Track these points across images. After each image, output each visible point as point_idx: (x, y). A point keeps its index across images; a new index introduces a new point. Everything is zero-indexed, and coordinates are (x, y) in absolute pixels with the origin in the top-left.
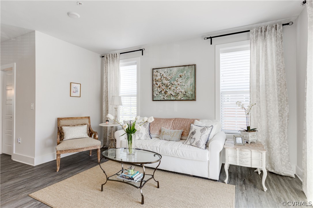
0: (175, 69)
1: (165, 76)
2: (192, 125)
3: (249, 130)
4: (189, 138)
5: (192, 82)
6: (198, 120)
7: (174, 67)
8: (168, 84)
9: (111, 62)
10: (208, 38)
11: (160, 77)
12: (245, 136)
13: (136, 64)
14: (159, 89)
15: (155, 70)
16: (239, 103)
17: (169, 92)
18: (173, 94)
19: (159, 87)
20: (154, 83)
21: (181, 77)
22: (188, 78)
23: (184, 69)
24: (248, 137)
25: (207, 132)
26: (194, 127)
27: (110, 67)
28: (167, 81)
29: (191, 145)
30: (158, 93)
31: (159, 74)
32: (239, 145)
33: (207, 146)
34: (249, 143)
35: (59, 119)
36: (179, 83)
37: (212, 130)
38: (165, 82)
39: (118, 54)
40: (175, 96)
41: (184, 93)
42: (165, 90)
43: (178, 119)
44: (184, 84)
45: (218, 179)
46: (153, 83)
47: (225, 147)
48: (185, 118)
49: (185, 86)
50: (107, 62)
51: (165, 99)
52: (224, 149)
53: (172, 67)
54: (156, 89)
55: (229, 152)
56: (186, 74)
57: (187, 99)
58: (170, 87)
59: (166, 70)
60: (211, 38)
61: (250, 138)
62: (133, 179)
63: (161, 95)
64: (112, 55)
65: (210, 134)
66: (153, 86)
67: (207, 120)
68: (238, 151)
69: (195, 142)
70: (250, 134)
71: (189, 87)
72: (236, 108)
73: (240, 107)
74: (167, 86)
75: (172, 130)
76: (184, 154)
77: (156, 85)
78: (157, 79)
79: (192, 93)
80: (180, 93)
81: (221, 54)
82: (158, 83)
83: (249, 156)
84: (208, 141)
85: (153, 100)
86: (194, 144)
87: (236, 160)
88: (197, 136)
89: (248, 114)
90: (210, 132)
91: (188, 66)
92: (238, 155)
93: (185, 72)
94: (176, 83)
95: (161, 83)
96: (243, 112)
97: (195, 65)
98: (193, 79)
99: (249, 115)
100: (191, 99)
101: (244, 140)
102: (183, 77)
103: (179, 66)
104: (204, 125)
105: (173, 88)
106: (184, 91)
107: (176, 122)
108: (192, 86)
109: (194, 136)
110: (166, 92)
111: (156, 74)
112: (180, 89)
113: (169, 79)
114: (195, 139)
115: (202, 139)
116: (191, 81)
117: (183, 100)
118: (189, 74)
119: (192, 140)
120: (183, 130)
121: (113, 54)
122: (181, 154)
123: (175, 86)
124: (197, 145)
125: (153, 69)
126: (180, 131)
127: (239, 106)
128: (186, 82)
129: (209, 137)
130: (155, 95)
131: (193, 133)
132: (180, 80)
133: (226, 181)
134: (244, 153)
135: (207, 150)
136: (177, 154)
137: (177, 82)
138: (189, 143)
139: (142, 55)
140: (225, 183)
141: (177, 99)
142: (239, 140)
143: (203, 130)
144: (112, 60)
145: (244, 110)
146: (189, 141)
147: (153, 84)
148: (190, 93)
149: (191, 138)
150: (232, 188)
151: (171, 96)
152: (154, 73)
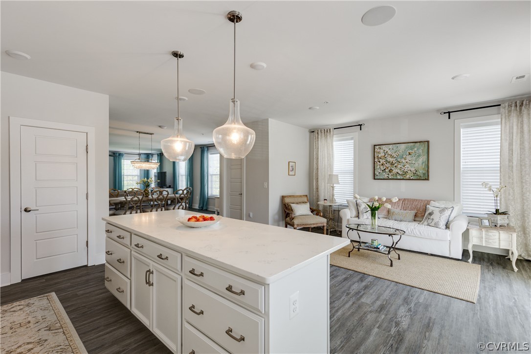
0: (403, 146)
1: (389, 152)
2: (428, 206)
3: (497, 212)
4: (426, 219)
5: (425, 160)
6: (434, 201)
7: (401, 143)
8: (394, 162)
9: (323, 138)
10: (445, 113)
11: (383, 154)
12: (492, 219)
13: (352, 139)
14: (382, 167)
15: (377, 147)
16: (485, 184)
17: (395, 171)
18: (400, 173)
19: (382, 165)
20: (376, 160)
21: (410, 154)
22: (419, 156)
23: (414, 146)
24: (497, 220)
25: (447, 213)
26: (430, 208)
27: (322, 143)
28: (393, 159)
29: (428, 225)
30: (381, 171)
31: (382, 151)
32: (485, 227)
33: (447, 226)
34: (498, 226)
35: (283, 197)
36: (407, 161)
37: (452, 211)
38: (391, 160)
39: (331, 130)
40: (402, 175)
41: (415, 172)
42: (389, 168)
43: (408, 199)
44: (413, 162)
45: (461, 258)
46: (374, 160)
47: (468, 228)
48: (416, 199)
49: (416, 164)
50: (318, 138)
51: (390, 178)
52: (467, 230)
53: (398, 143)
54: (378, 167)
55: (474, 233)
56: (417, 152)
57: (418, 178)
58: (396, 165)
59: (391, 147)
60: (449, 113)
61: (499, 221)
62: (379, 249)
63: (384, 174)
64: (324, 130)
65: (450, 215)
66: (374, 163)
67: (444, 202)
68: (484, 232)
69: (433, 223)
70: (499, 217)
71: (421, 165)
72: (482, 189)
73: (487, 189)
74: (392, 164)
75: (402, 211)
76: (421, 233)
77: (378, 163)
78: (379, 156)
79: (424, 172)
80: (409, 172)
81: (461, 130)
82: (381, 160)
83: (497, 237)
84: (448, 221)
85: (375, 179)
86: (432, 224)
87: (481, 241)
88: (435, 217)
89: (497, 196)
90: (451, 213)
91: (420, 142)
92: (484, 236)
93: (416, 149)
94: (404, 161)
95: (385, 160)
96: (491, 195)
97: (428, 142)
98: (426, 157)
99: (498, 198)
100: (423, 178)
101: (492, 223)
102: (413, 155)
103: (408, 143)
104: (443, 206)
105: (399, 166)
106: (414, 170)
107: (405, 203)
108: (424, 164)
109: (432, 217)
110: (390, 171)
111: (378, 150)
112: (407, 167)
113: (395, 156)
114: (433, 219)
115: (441, 219)
116: (423, 159)
117: (412, 179)
118: (421, 151)
119: (430, 221)
120: (416, 211)
121: (326, 130)
122: (418, 233)
123: (402, 164)
124: (436, 226)
125: (375, 145)
126: (413, 212)
127: (486, 187)
128: (416, 160)
129: (449, 217)
130: (378, 174)
131: (430, 214)
132: (409, 158)
133: (470, 260)
134: (490, 234)
135: (447, 230)
136: (414, 233)
137: (405, 159)
138: (426, 223)
139: (361, 130)
140: (469, 262)
141: (405, 178)
142: (486, 222)
143: (442, 211)
144: (325, 136)
145: (492, 192)
146: (426, 222)
147: (374, 162)
148: (421, 172)
149: (429, 218)
150: (478, 267)
151: (398, 174)
152: (376, 150)
